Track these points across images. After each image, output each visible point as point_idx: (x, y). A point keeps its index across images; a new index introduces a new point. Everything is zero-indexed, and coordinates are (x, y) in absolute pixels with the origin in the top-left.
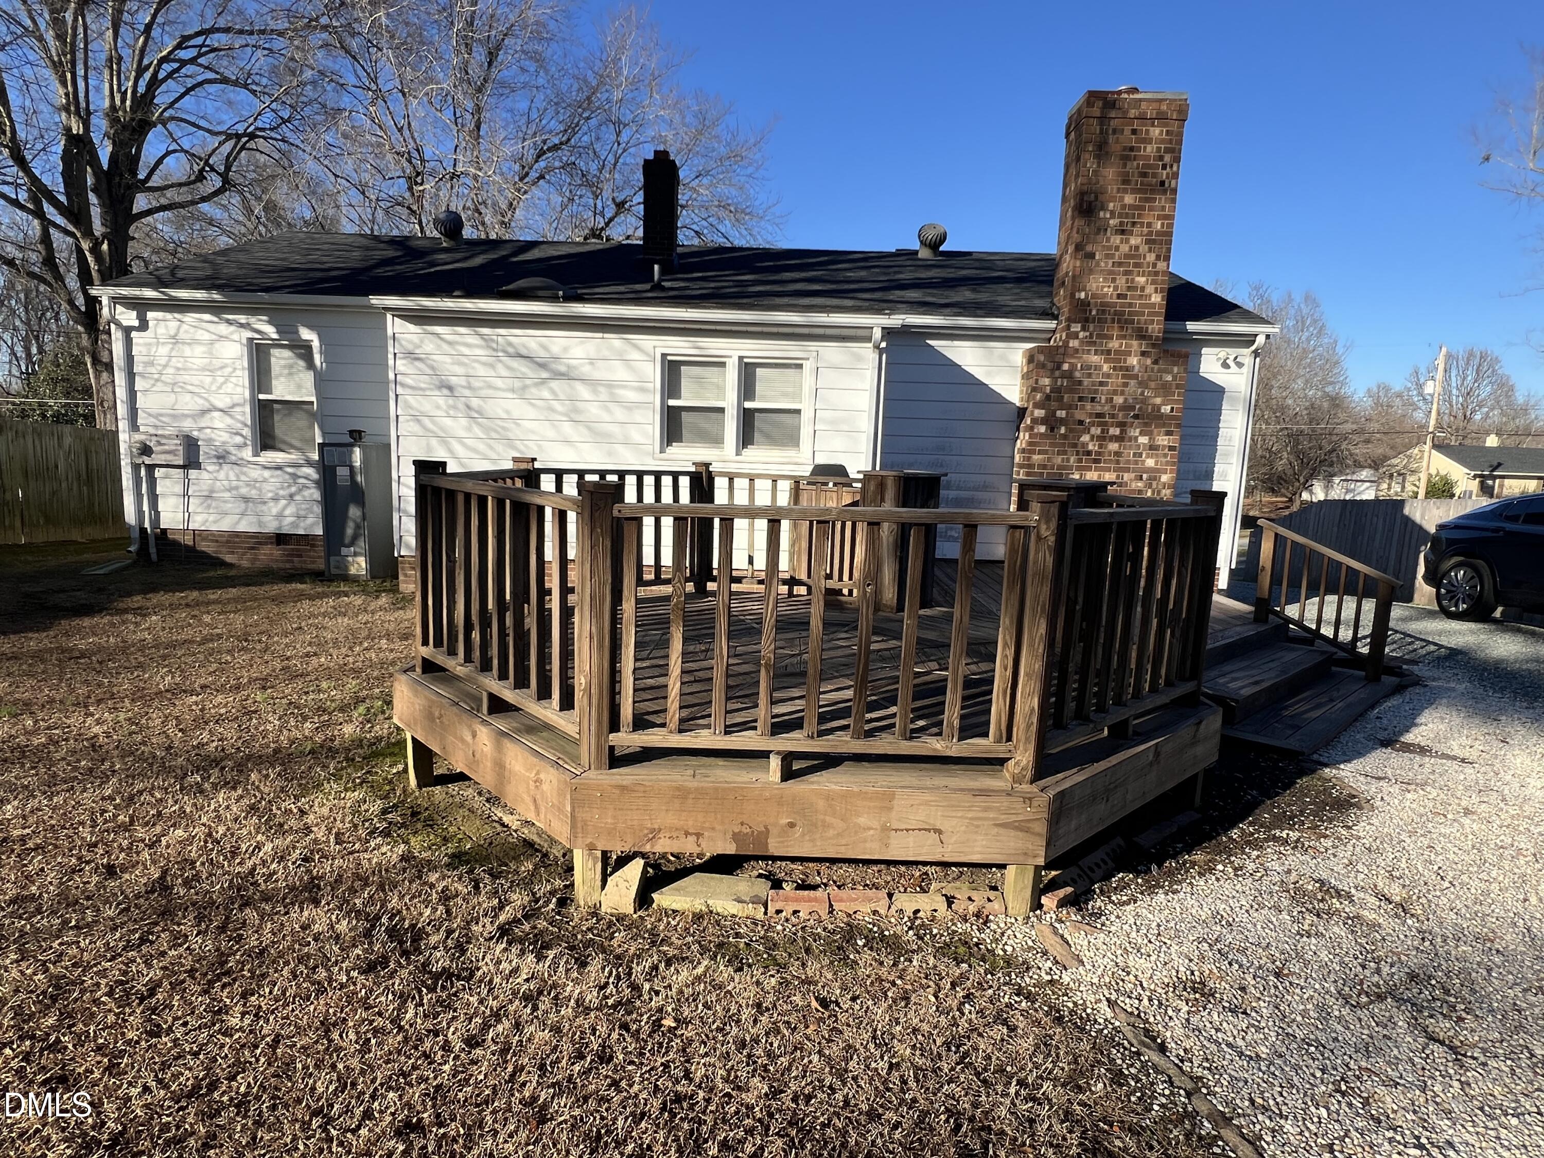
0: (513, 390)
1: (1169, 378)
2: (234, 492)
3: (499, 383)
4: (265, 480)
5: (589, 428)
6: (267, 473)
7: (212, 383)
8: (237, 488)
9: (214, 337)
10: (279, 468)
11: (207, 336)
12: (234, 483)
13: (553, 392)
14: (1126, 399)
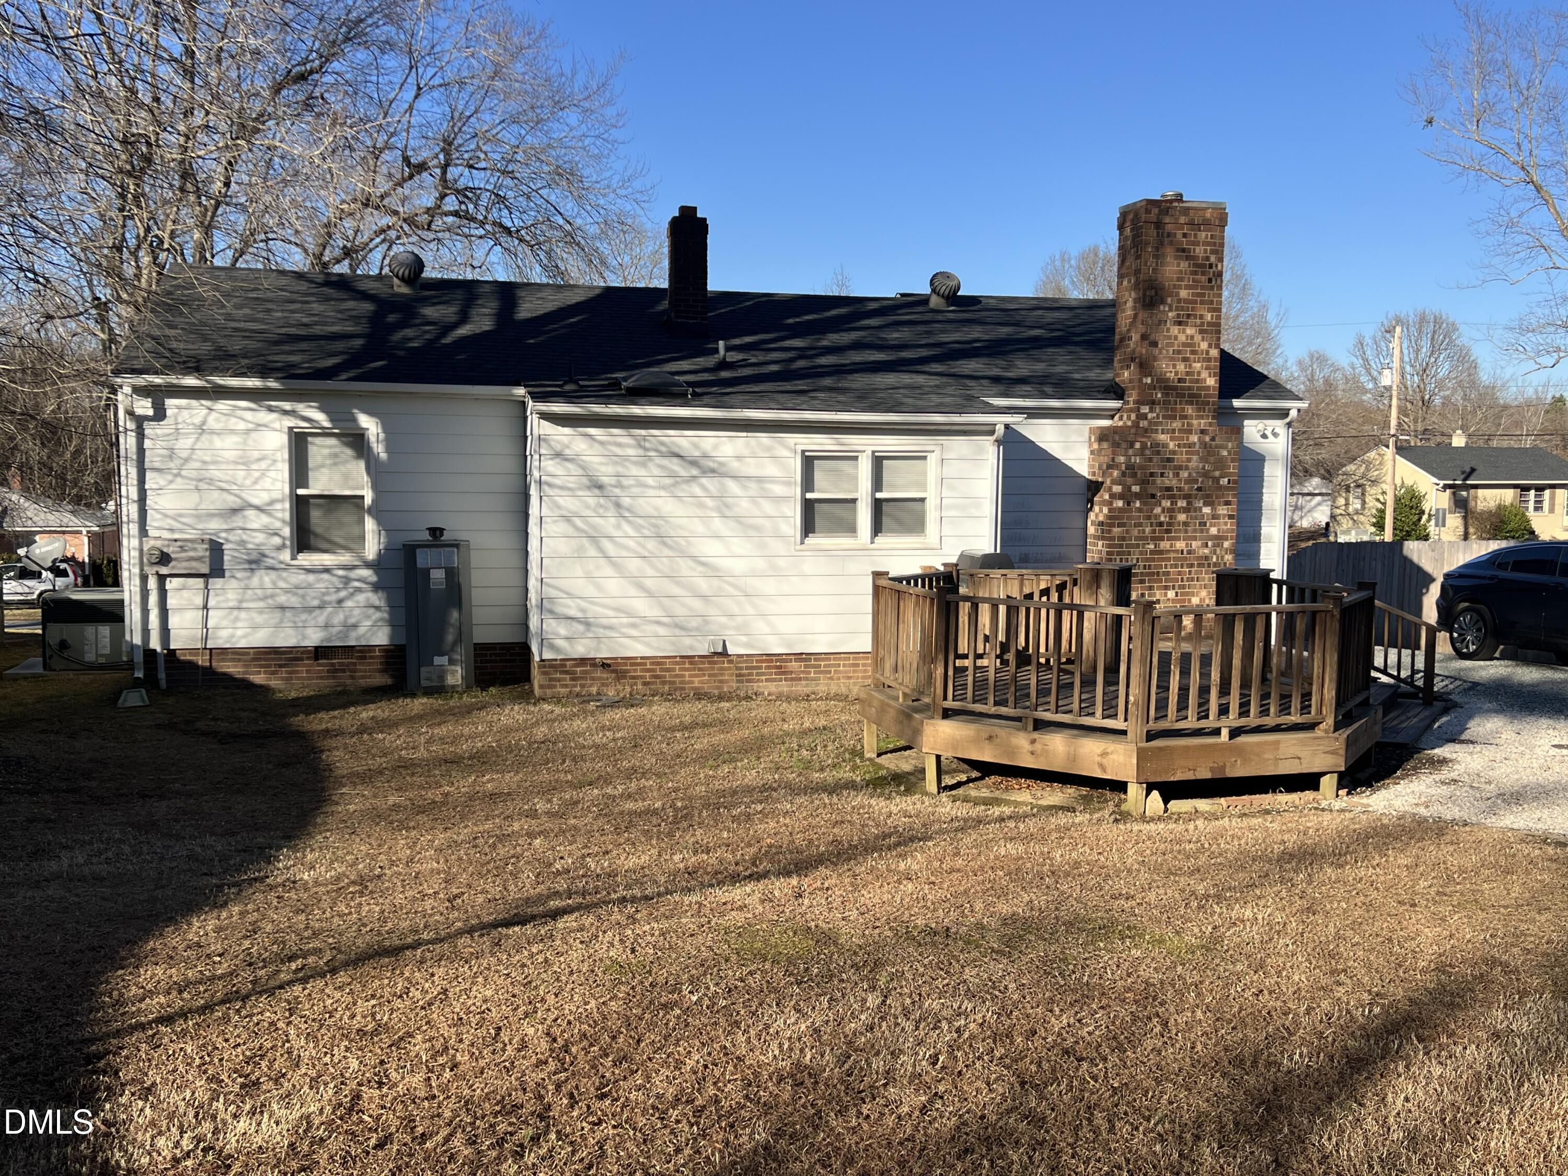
0: (663, 488)
1: (1225, 453)
2: (270, 601)
3: (650, 481)
4: (309, 586)
5: (740, 523)
6: (311, 578)
7: (245, 478)
8: (272, 596)
9: (251, 426)
10: (327, 570)
11: (242, 426)
12: (269, 592)
13: (704, 488)
14: (1190, 474)
